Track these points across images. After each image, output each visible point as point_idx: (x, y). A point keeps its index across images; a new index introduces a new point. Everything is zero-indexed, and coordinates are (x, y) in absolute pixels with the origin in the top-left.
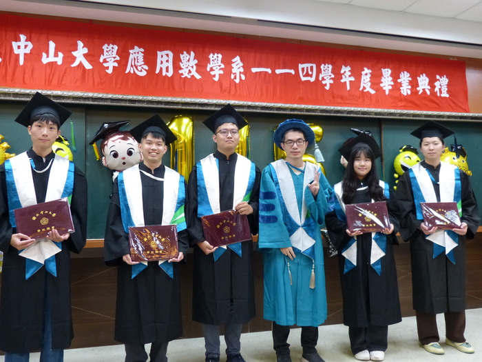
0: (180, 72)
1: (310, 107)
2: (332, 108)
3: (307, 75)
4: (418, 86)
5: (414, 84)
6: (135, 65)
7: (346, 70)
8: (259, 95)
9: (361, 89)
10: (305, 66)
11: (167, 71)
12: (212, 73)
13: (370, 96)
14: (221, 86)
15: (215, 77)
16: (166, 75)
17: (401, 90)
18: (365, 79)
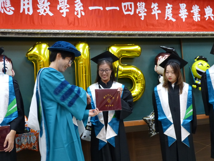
0: (38, 11)
1: (131, 32)
2: (146, 32)
3: (128, 10)
4: (205, 15)
5: (202, 13)
6: (4, 7)
7: (155, 6)
8: (95, 25)
9: (166, 19)
10: (126, 4)
11: (28, 10)
12: (61, 11)
13: (172, 23)
14: (68, 20)
15: (63, 14)
16: (28, 14)
17: (193, 18)
18: (168, 11)
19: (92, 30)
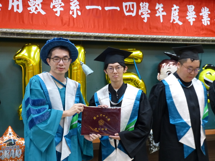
0: (29, 9)
1: (132, 36)
2: (149, 36)
3: (130, 11)
5: (212, 17)
7: (159, 7)
8: (93, 27)
9: (171, 22)
10: (128, 4)
11: (18, 8)
12: (55, 10)
13: (178, 26)
14: (62, 20)
15: (57, 13)
16: (17, 11)
17: (202, 21)
18: (174, 13)
19: (88, 32)
